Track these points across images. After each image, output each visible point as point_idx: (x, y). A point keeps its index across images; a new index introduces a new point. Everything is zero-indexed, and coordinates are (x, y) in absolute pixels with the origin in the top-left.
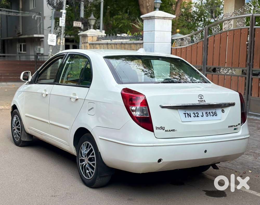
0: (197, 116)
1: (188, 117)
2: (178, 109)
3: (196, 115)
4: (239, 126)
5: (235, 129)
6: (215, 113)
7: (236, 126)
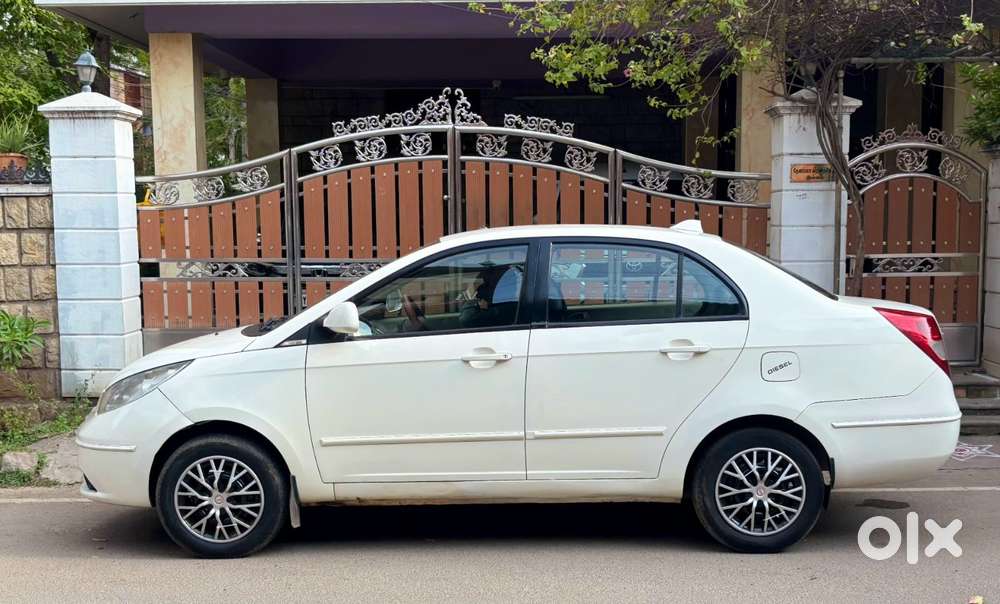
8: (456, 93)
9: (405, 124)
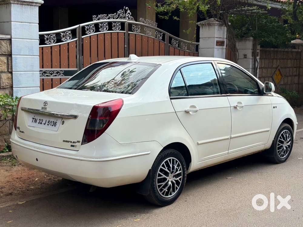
1: (34, 122)
2: (30, 114)
3: (41, 122)
4: (77, 144)
6: (56, 123)
7: (74, 142)
8: (126, 9)
9: (114, 19)
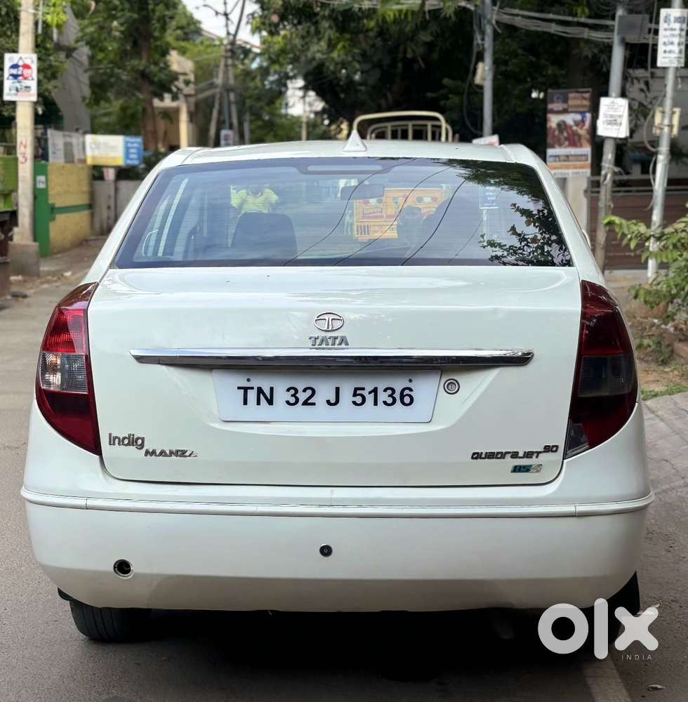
0: (306, 403)
1: (258, 403)
2: (214, 371)
3: (302, 396)
4: (544, 457)
5: (517, 469)
6: (406, 392)
7: (528, 455)
